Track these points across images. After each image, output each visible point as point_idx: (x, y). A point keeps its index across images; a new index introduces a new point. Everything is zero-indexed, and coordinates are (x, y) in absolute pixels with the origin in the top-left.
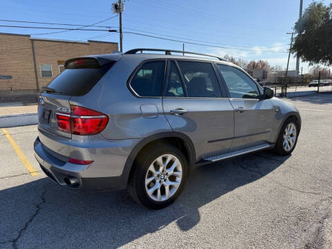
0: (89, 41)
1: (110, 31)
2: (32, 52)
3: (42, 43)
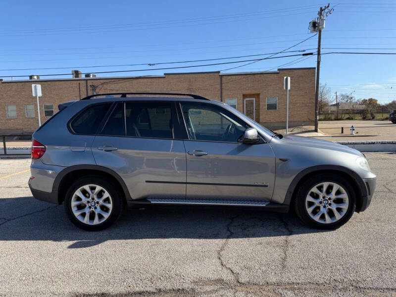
0: (279, 70)
1: (304, 55)
2: (220, 88)
3: (230, 77)
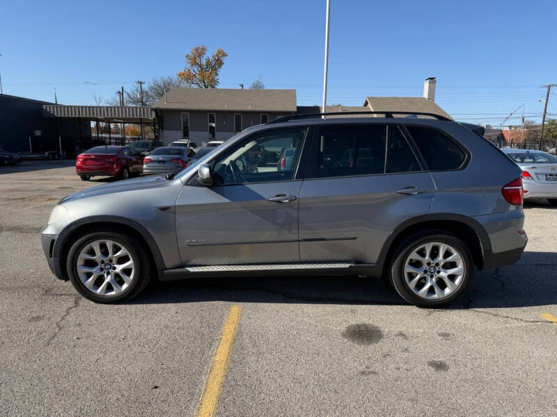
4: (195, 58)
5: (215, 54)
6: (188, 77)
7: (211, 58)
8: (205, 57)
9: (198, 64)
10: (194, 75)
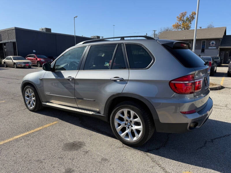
4: (181, 17)
5: (191, 14)
6: (177, 26)
7: (189, 16)
8: (186, 16)
9: (182, 20)
10: (180, 25)
